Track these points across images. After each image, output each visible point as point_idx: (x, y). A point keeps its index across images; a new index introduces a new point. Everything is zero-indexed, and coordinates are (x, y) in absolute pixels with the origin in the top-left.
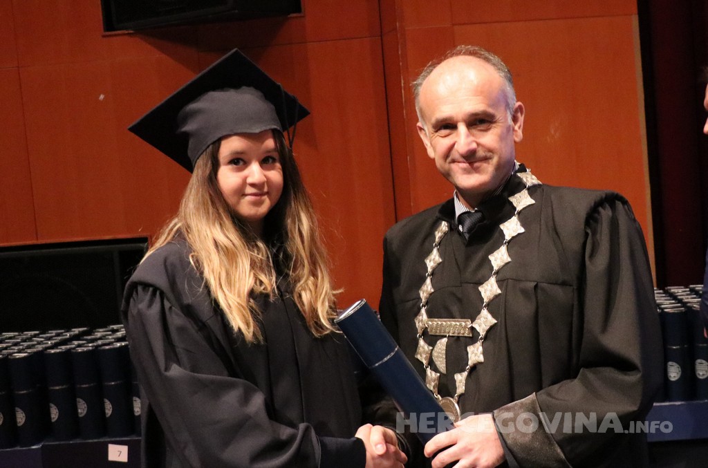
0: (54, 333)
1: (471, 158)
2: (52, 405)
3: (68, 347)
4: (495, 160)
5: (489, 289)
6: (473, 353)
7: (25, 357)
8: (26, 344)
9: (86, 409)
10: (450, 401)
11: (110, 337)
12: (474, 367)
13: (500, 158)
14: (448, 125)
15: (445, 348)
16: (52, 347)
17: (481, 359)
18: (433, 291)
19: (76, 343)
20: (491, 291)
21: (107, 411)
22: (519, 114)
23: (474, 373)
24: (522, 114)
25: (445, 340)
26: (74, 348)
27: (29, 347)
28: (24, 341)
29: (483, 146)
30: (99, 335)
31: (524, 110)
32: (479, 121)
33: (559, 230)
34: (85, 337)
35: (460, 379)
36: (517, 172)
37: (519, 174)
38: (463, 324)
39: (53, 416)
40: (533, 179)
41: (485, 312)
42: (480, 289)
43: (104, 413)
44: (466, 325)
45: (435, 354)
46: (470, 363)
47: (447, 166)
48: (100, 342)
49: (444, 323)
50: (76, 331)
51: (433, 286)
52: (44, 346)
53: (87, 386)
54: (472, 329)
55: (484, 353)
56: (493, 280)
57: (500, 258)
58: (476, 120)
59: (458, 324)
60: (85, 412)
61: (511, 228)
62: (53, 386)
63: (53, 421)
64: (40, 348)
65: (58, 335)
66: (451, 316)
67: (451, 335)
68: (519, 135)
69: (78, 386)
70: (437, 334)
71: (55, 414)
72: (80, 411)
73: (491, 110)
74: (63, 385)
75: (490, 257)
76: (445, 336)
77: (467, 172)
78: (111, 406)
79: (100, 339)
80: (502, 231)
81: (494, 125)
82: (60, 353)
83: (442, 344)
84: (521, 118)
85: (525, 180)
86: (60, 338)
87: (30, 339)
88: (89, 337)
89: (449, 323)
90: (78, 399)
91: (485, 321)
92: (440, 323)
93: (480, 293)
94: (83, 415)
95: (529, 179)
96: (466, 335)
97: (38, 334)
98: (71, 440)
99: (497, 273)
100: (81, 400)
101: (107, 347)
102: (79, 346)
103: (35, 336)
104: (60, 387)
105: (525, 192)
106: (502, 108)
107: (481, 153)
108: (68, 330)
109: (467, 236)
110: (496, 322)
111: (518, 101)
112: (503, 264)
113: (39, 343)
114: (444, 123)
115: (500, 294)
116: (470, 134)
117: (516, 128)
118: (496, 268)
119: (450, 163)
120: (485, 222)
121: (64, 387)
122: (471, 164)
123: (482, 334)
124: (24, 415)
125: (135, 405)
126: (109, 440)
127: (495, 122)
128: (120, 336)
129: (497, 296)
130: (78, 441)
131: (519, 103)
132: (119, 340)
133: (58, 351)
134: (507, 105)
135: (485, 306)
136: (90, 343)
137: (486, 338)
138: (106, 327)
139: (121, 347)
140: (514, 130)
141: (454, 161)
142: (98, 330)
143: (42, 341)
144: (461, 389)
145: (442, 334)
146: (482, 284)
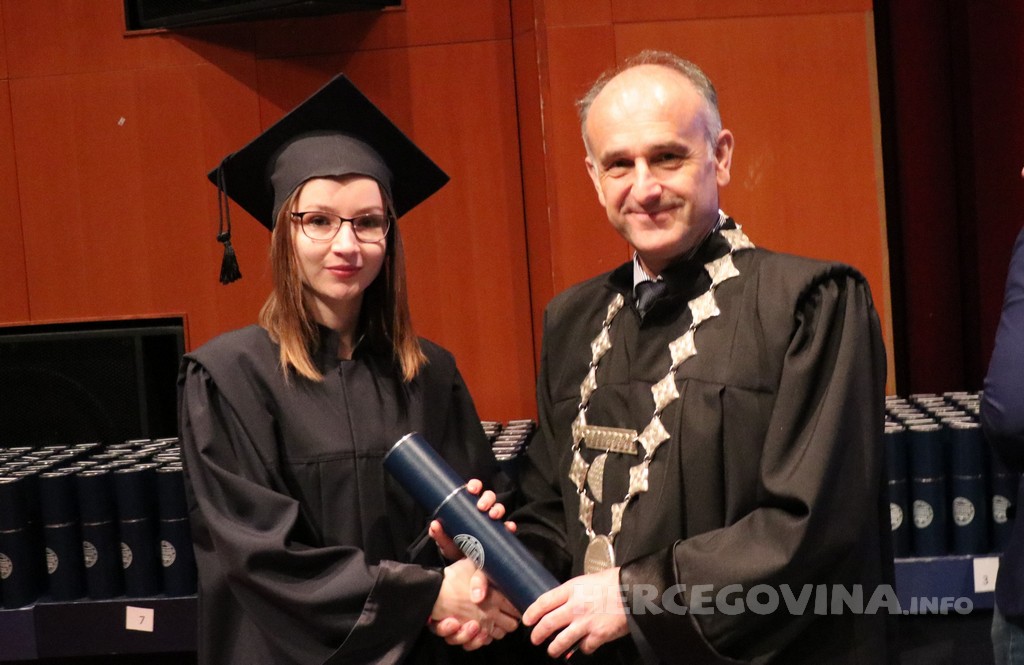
0: (52, 449)
1: (653, 207)
2: (49, 550)
3: (72, 469)
4: (686, 210)
5: (665, 391)
6: (636, 476)
7: (11, 483)
8: (13, 465)
9: (96, 557)
10: (604, 541)
11: (130, 456)
12: (636, 497)
13: (693, 207)
14: (621, 161)
15: (603, 467)
16: (49, 470)
17: (645, 486)
18: (595, 387)
19: (83, 463)
20: (666, 393)
21: (125, 560)
22: (726, 147)
23: (635, 506)
24: (729, 147)
25: (604, 457)
26: (81, 471)
27: (17, 469)
28: (11, 460)
29: (669, 189)
30: (114, 453)
31: (733, 141)
32: (664, 156)
33: (763, 315)
34: (95, 456)
35: (618, 510)
36: (720, 228)
37: (723, 233)
38: (627, 436)
39: (50, 566)
40: (742, 240)
41: (656, 422)
42: (653, 389)
43: (120, 562)
44: (630, 438)
45: (591, 475)
46: (631, 491)
47: (621, 218)
48: (116, 463)
49: (605, 433)
50: (83, 447)
51: (597, 381)
52: (39, 467)
53: (98, 524)
54: (638, 444)
55: (650, 479)
56: (670, 378)
57: (683, 348)
58: (661, 154)
59: (621, 435)
60: (95, 560)
61: (703, 307)
62: (51, 524)
63: (51, 572)
64: (33, 470)
65: (58, 452)
66: (613, 424)
67: (612, 450)
68: (724, 176)
69: (86, 524)
70: (596, 447)
71: (53, 562)
72: (87, 559)
73: (682, 142)
74: (63, 522)
75: (670, 345)
76: (605, 452)
77: (647, 226)
78: (130, 553)
79: (116, 458)
80: (690, 311)
81: (686, 162)
82: (60, 477)
83: (600, 461)
84: (728, 152)
85: (730, 241)
86: (60, 457)
87: (19, 458)
88: (100, 456)
89: (610, 433)
90: (86, 543)
91: (655, 433)
92: (599, 432)
93: (652, 395)
94: (92, 564)
95: (737, 239)
96: (630, 451)
97: (30, 451)
98: (74, 599)
99: (677, 369)
100: (89, 544)
101: (126, 471)
102: (88, 468)
103: (26, 453)
104: (61, 525)
105: (728, 258)
106: (700, 137)
107: (667, 199)
108: (72, 445)
109: (643, 314)
110: (668, 436)
111: (723, 129)
112: (684, 357)
113: (32, 464)
114: (616, 159)
115: (676, 399)
116: (651, 174)
117: (721, 166)
118: (675, 362)
119: (625, 213)
120: (667, 297)
121: (66, 525)
122: (652, 215)
123: (649, 452)
124: (10, 563)
125: (164, 553)
126: (127, 600)
127: (688, 158)
128: (144, 454)
129: (674, 402)
130: (85, 601)
131: (726, 132)
132: (142, 460)
133: (59, 474)
134: (707, 135)
135: (657, 414)
136: (102, 464)
137: (654, 457)
138: (124, 443)
139: (145, 471)
140: (717, 169)
141: (630, 211)
142: (112, 446)
143: (35, 461)
144: (617, 525)
145: (601, 448)
146: (656, 382)
